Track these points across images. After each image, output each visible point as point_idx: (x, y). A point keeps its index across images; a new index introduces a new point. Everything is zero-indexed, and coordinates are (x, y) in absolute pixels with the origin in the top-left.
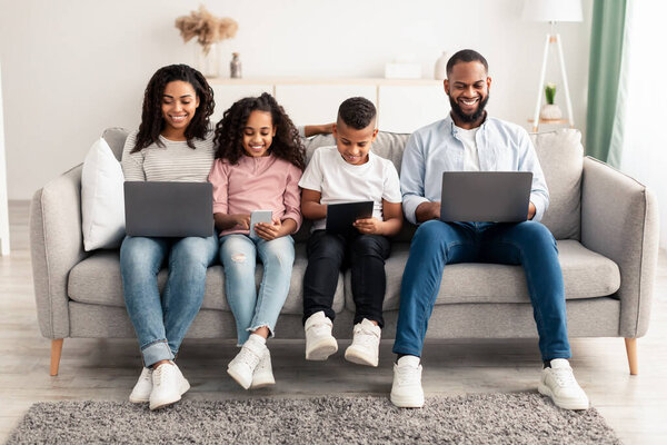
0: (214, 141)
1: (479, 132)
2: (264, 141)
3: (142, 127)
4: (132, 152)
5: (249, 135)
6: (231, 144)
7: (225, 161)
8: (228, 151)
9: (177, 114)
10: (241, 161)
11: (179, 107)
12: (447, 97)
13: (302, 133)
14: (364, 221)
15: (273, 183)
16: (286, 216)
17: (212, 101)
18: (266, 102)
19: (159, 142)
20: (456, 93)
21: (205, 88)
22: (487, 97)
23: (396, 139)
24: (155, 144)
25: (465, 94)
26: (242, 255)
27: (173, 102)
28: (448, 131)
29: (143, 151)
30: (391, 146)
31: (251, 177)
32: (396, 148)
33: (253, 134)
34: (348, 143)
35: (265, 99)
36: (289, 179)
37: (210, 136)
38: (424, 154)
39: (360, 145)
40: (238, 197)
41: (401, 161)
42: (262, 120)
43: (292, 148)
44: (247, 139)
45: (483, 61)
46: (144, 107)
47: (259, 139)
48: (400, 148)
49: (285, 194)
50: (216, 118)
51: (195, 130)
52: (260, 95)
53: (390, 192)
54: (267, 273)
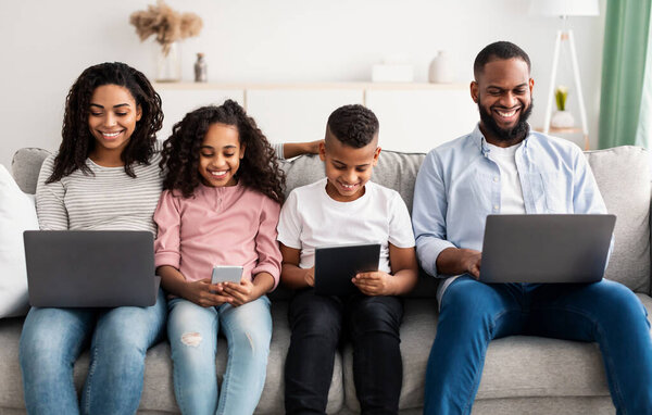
0: (160, 165)
1: (520, 150)
2: (228, 163)
3: (63, 148)
4: (47, 183)
5: (207, 156)
6: (182, 169)
7: (176, 192)
8: (179, 180)
9: (110, 130)
10: (198, 193)
11: (112, 120)
12: (476, 106)
13: (280, 153)
14: (366, 275)
15: (242, 223)
16: (260, 268)
17: (159, 111)
18: (231, 112)
19: (85, 169)
20: (491, 100)
21: (149, 95)
22: (531, 106)
23: (405, 161)
24: (79, 172)
25: (502, 102)
26: (196, 334)
27: (103, 114)
28: (477, 150)
29: (64, 180)
30: (399, 171)
31: (211, 215)
32: (405, 173)
33: (213, 155)
34: (344, 168)
35: (229, 107)
36: (263, 217)
37: (156, 159)
38: (445, 182)
39: (359, 169)
40: (194, 242)
41: (413, 190)
42: (225, 136)
43: (267, 174)
44: (205, 162)
45: (525, 57)
46: (66, 121)
47: (221, 161)
48: (410, 172)
49: (258, 237)
50: (163, 134)
51: (135, 152)
52: (222, 103)
53: (398, 234)
54: (233, 360)
